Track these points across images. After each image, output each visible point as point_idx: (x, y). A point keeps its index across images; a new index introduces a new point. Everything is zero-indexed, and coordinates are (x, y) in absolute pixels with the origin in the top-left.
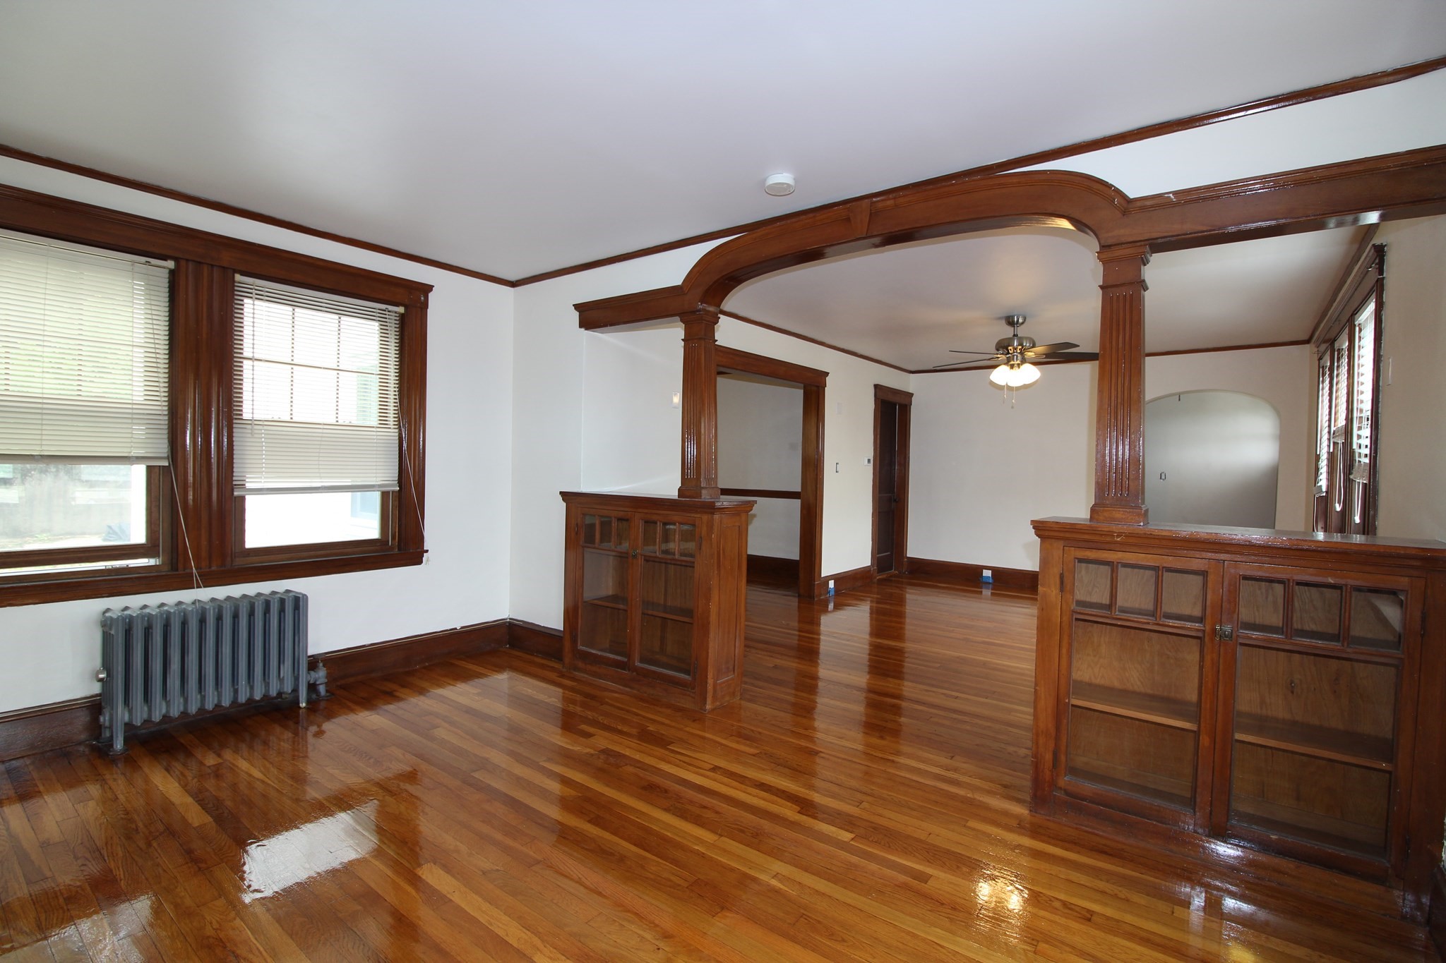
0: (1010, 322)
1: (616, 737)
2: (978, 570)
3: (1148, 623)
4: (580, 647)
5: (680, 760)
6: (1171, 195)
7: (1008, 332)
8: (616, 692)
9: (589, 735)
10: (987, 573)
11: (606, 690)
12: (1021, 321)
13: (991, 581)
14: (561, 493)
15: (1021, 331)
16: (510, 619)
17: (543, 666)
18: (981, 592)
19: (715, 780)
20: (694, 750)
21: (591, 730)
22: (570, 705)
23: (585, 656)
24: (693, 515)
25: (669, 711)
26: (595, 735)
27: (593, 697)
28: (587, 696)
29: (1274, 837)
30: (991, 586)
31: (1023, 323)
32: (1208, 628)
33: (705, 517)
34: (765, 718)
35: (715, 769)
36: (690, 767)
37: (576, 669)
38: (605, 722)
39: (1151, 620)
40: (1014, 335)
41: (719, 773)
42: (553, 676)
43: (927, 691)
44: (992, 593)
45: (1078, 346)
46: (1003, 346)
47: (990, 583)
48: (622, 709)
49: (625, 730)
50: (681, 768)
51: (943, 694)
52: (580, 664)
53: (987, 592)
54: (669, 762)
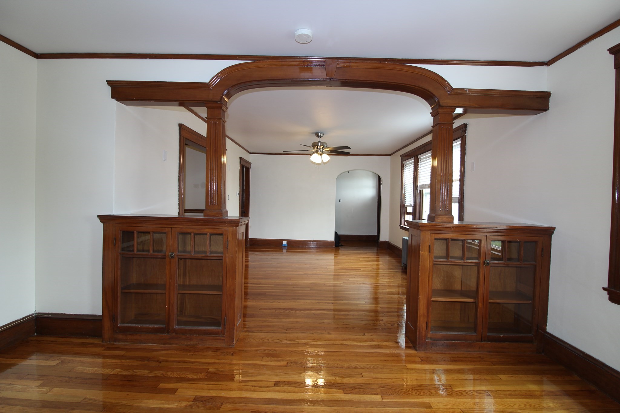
0: (318, 135)
1: (194, 385)
2: (281, 241)
3: (461, 262)
4: (120, 325)
5: (252, 386)
6: (467, 90)
7: (316, 139)
8: (162, 350)
9: (174, 391)
10: (285, 243)
11: (152, 350)
12: (322, 135)
13: (286, 246)
14: (99, 216)
15: (322, 140)
16: (37, 313)
17: (83, 345)
18: (283, 251)
19: (284, 392)
20: (253, 376)
21: (171, 386)
22: (136, 371)
23: (125, 331)
24: (221, 228)
25: (210, 353)
26: (178, 389)
27: (148, 359)
28: (142, 359)
29: (501, 336)
30: (286, 248)
31: (322, 136)
32: (481, 262)
33: (231, 229)
34: (268, 340)
35: (277, 384)
36: (263, 389)
37: (116, 340)
38: (175, 376)
39: (462, 261)
40: (319, 141)
41: (282, 386)
42: (99, 350)
43: (318, 303)
44: (287, 251)
45: (350, 148)
46: (314, 145)
47: (286, 247)
48: (179, 362)
49: (195, 377)
50: (256, 391)
51: (326, 303)
52: (121, 336)
53: (285, 251)
54: (247, 390)
